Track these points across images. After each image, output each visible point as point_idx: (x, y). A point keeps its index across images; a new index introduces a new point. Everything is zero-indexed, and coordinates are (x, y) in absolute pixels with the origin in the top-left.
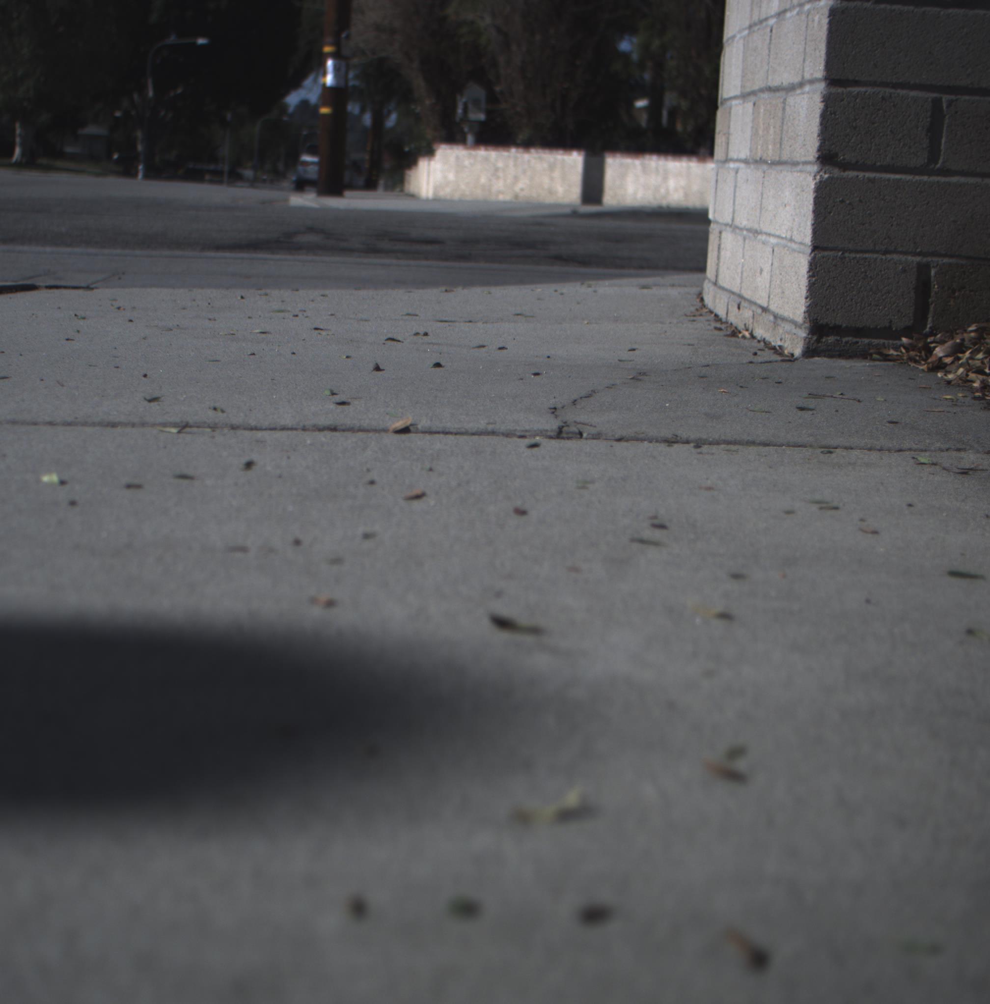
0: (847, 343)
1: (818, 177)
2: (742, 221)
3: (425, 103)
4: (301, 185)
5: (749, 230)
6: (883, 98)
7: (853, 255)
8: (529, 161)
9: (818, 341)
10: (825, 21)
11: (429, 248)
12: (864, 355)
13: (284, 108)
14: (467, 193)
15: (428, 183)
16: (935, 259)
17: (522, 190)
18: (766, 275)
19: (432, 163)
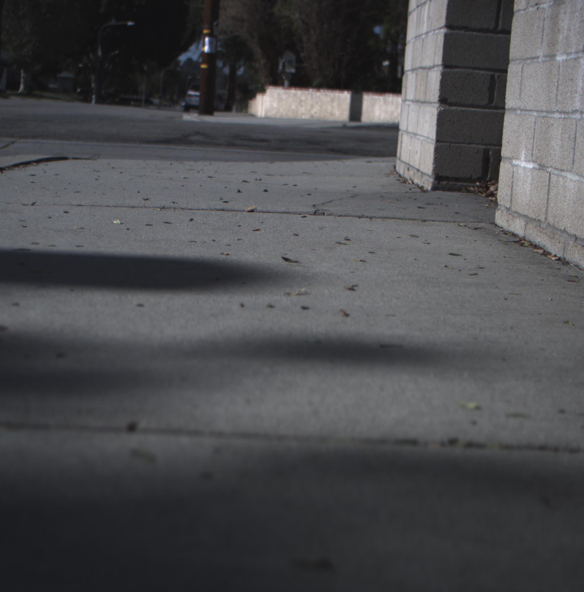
0: (451, 184)
1: (439, 109)
2: (411, 130)
3: (261, 62)
4: (188, 108)
5: (413, 134)
6: (468, 74)
7: (454, 145)
8: (320, 97)
9: (438, 183)
10: (443, 39)
11: (262, 144)
12: (459, 190)
13: (177, 63)
14: (284, 114)
15: (262, 109)
16: (492, 147)
17: (315, 113)
18: (419, 154)
19: (264, 97)
